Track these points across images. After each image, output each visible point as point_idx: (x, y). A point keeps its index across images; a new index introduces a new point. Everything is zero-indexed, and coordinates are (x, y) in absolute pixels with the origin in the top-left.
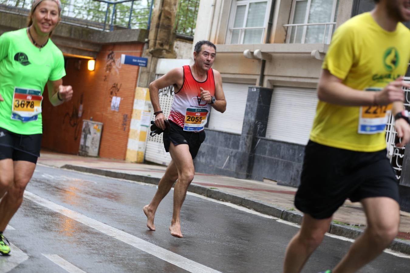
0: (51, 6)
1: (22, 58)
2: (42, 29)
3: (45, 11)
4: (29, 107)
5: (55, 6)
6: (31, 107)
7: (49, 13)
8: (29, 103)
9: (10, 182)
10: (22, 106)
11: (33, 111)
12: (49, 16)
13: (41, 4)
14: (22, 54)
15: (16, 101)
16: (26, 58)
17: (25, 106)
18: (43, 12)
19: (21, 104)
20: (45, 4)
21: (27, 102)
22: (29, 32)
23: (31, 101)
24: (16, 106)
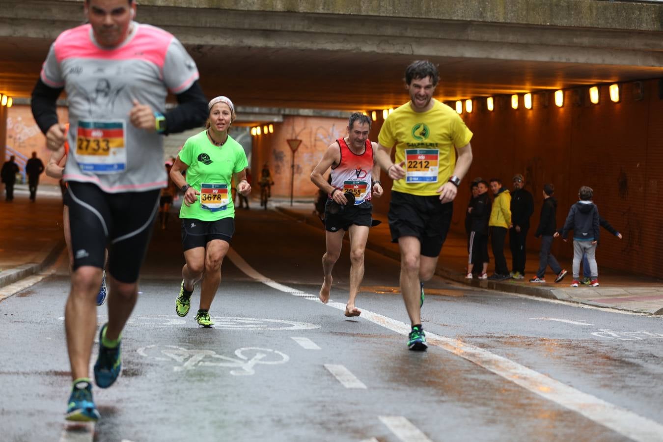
0: (222, 107)
1: (204, 158)
2: (218, 129)
3: (217, 113)
4: (216, 200)
5: (225, 107)
6: (218, 199)
7: (221, 114)
8: (215, 196)
9: (200, 268)
10: (209, 199)
11: (220, 202)
12: (221, 116)
13: (213, 108)
14: (204, 155)
15: (203, 195)
16: (208, 157)
17: (212, 199)
18: (216, 114)
19: (208, 198)
20: (217, 107)
21: (213, 195)
22: (209, 133)
23: (217, 194)
24: (203, 199)
